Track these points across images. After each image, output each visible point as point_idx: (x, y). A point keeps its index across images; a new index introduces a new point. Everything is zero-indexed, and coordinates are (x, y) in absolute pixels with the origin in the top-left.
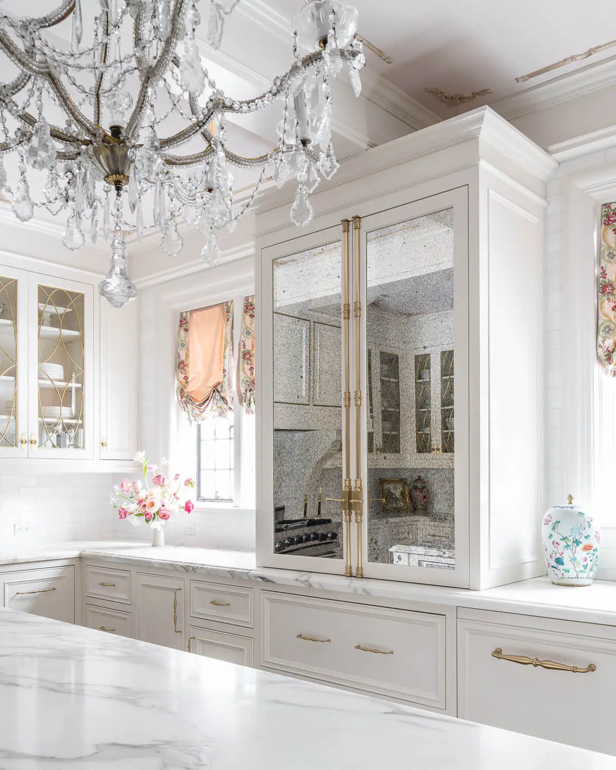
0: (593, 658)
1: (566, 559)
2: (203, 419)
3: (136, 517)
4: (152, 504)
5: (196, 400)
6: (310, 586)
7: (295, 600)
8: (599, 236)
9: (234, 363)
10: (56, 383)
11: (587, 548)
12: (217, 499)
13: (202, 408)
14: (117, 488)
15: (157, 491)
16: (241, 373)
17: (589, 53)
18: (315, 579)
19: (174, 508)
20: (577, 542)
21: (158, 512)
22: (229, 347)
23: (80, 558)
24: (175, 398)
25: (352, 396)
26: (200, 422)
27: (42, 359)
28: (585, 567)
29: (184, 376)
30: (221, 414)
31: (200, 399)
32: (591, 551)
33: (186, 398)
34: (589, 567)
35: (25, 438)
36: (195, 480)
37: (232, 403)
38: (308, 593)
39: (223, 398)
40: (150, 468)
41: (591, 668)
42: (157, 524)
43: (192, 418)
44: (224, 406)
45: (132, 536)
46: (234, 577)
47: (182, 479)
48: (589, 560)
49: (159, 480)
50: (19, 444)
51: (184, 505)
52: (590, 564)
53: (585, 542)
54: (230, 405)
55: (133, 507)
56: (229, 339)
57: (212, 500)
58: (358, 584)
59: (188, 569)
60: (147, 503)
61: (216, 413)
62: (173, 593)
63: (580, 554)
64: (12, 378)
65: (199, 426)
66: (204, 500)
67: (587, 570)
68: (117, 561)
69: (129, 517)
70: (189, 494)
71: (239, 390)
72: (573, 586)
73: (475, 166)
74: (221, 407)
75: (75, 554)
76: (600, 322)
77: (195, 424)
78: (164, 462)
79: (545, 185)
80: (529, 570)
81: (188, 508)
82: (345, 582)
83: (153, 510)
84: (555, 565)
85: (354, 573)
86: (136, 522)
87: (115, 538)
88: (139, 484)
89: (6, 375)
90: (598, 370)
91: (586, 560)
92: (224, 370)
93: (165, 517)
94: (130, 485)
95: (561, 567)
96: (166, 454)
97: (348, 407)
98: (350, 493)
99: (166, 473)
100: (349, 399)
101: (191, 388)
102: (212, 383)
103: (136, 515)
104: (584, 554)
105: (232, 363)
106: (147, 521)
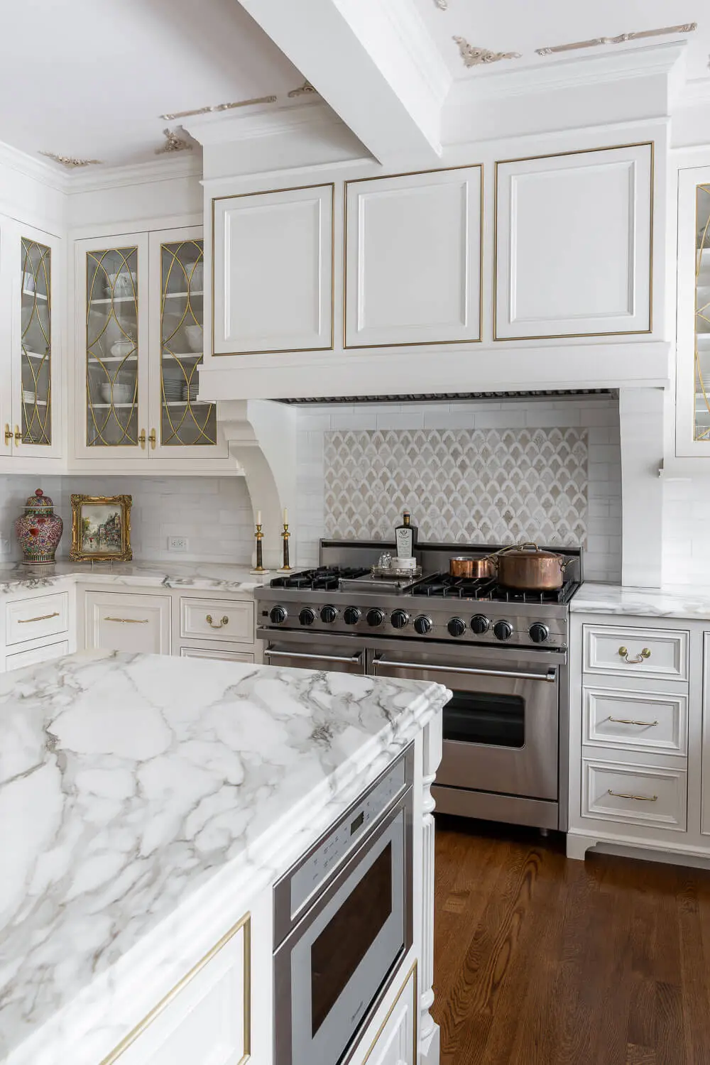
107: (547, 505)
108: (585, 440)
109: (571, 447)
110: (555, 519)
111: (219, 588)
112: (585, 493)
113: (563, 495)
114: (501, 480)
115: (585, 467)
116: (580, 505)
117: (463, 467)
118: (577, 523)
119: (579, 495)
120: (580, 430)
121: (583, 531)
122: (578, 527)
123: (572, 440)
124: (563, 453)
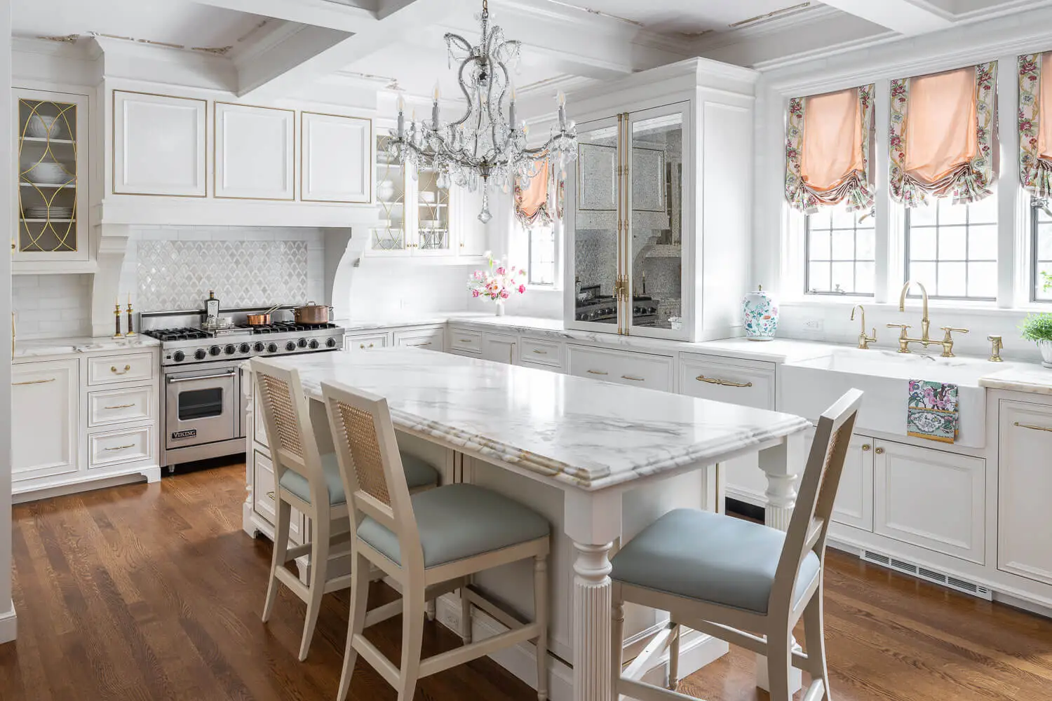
0: (751, 379)
1: (754, 325)
2: (532, 227)
3: (485, 296)
4: (496, 288)
5: (527, 215)
6: (595, 340)
7: (577, 348)
8: (787, 119)
9: (554, 190)
10: (430, 205)
11: (767, 318)
12: (543, 283)
13: (532, 220)
14: (472, 276)
15: (499, 278)
16: (559, 197)
17: (771, 15)
18: (598, 336)
19: (512, 290)
20: (760, 314)
21: (500, 293)
22: (551, 178)
23: (447, 323)
24: (513, 212)
25: (623, 223)
26: (531, 229)
27: (421, 189)
28: (766, 329)
29: (519, 197)
30: (545, 224)
31: (531, 213)
32: (770, 320)
33: (521, 213)
34: (768, 330)
35: (409, 243)
36: (526, 270)
37: (553, 216)
38: (595, 345)
39: (547, 214)
40: (494, 262)
41: (749, 385)
42: (499, 301)
43: (525, 227)
44: (548, 219)
45: (482, 309)
46: (549, 335)
47: (517, 270)
48: (768, 326)
49: (500, 271)
50: (406, 247)
51: (518, 288)
52: (769, 328)
53: (765, 314)
54: (551, 218)
55: (483, 289)
56: (551, 173)
57: (539, 284)
58: (624, 338)
59: (520, 330)
60: (493, 286)
61: (542, 224)
62: (509, 346)
63: (762, 321)
64: (401, 204)
65: (530, 232)
66: (533, 284)
67: (767, 331)
68: (472, 325)
69: (480, 296)
70: (523, 280)
71: (557, 208)
72: (759, 341)
73: (695, 89)
74: (545, 220)
75: (444, 320)
76: (788, 174)
77: (527, 230)
78: (504, 258)
79: (754, 86)
80: (737, 331)
81: (521, 290)
82: (617, 337)
83: (496, 292)
84: (747, 327)
85: (623, 333)
86: (485, 299)
87: (468, 309)
88: (487, 274)
89: (398, 202)
90: (785, 204)
91: (766, 325)
92: (547, 195)
93: (505, 296)
94: (480, 274)
95: (750, 329)
96: (506, 252)
97: (620, 230)
98: (621, 283)
99: (506, 266)
100: (621, 225)
101: (524, 205)
102: (539, 202)
103: (486, 295)
104: (765, 321)
105: (553, 190)
106: (493, 299)
107: (286, 283)
108: (306, 248)
109: (298, 251)
110: (291, 289)
111: (125, 347)
112: (305, 275)
113: (295, 277)
114: (260, 270)
115: (306, 262)
116: (303, 282)
117: (237, 262)
118: (302, 291)
119: (303, 277)
120: (303, 242)
121: (305, 295)
122: (303, 293)
123: (299, 248)
124: (294, 255)
